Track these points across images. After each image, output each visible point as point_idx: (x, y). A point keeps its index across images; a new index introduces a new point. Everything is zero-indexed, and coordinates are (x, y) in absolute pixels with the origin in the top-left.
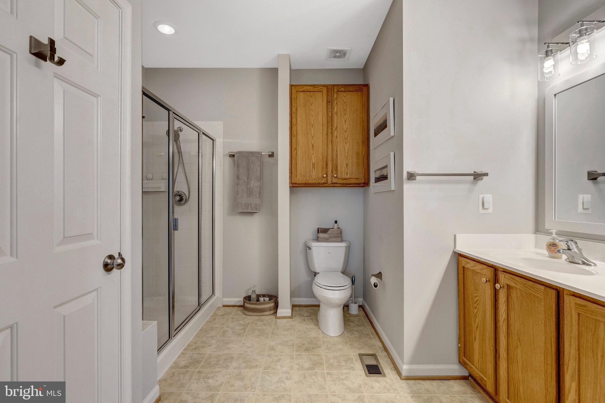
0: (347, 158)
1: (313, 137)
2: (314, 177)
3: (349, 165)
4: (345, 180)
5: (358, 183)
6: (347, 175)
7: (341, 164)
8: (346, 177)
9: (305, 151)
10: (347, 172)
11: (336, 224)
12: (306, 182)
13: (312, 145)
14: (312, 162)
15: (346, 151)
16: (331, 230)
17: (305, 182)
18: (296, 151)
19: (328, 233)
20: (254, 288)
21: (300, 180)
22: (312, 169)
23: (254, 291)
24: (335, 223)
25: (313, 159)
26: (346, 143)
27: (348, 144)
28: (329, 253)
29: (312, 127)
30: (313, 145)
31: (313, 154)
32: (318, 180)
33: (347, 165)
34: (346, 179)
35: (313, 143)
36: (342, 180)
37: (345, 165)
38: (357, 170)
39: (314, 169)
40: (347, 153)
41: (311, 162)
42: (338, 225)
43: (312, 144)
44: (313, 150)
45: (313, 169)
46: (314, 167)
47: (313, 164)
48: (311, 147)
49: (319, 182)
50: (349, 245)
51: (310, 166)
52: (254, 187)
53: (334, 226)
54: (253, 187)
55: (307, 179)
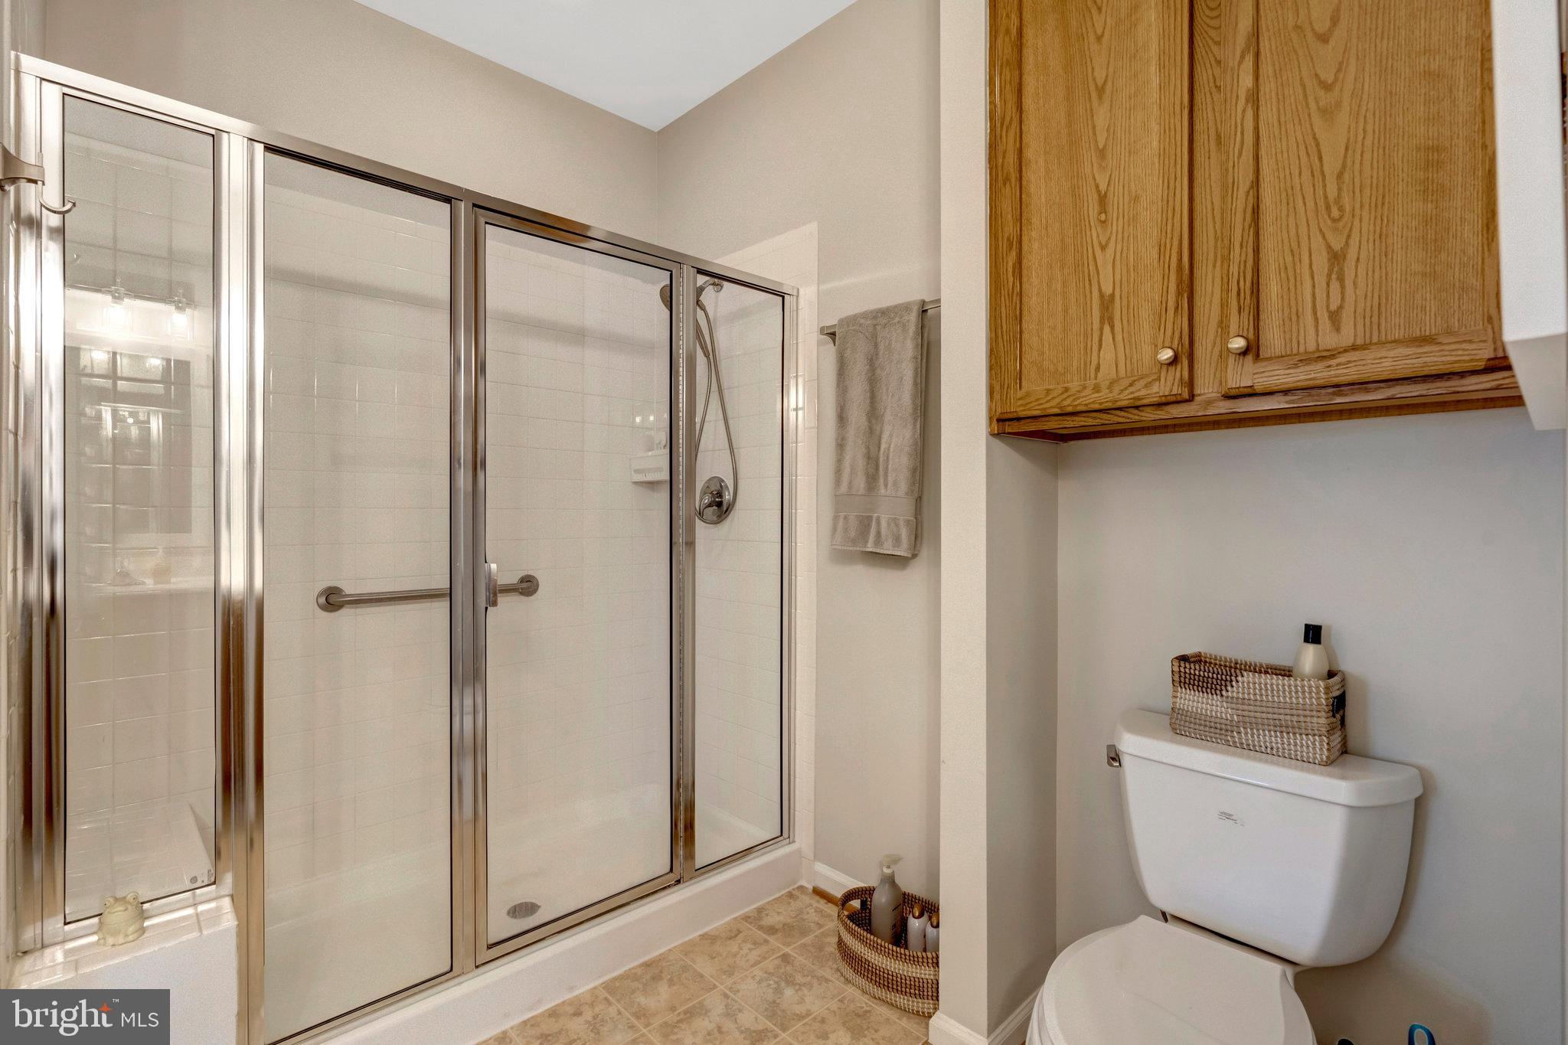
0: (1341, 209)
1: (1102, 153)
2: (1107, 372)
3: (1352, 254)
4: (1320, 366)
5: (1427, 371)
6: (1338, 330)
7: (1289, 259)
8: (1329, 340)
9: (1062, 240)
10: (1333, 307)
11: (1311, 648)
12: (1066, 403)
13: (1096, 196)
14: (1100, 291)
15: (1331, 165)
16: (1248, 677)
17: (1058, 406)
18: (1014, 254)
19: (1232, 692)
20: (888, 867)
21: (1032, 399)
22: (1101, 330)
23: (891, 881)
24: (1306, 640)
25: (1106, 272)
26: (1327, 113)
27: (1343, 118)
28: (1228, 816)
29: (1100, 97)
30: (1103, 199)
31: (1103, 248)
32: (1131, 385)
33: (1336, 258)
34: (1324, 356)
35: (1103, 187)
36: (1296, 366)
37: (1321, 263)
38: (1424, 274)
39: (1112, 328)
40: (1340, 176)
41: (1096, 294)
42: (1331, 656)
43: (1099, 191)
44: (1104, 222)
45: (1107, 328)
46: (1107, 318)
47: (1106, 303)
48: (1093, 210)
49: (1138, 399)
50: (1418, 792)
51: (1085, 315)
52: (892, 450)
53: (1297, 656)
54: (888, 450)
55: (1067, 390)
